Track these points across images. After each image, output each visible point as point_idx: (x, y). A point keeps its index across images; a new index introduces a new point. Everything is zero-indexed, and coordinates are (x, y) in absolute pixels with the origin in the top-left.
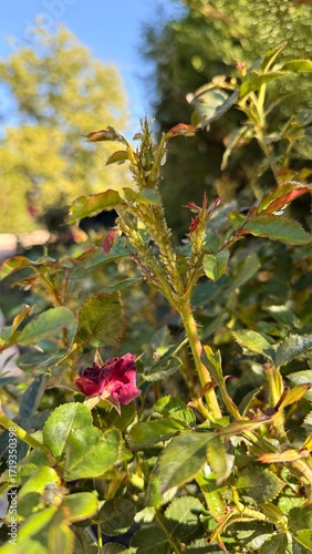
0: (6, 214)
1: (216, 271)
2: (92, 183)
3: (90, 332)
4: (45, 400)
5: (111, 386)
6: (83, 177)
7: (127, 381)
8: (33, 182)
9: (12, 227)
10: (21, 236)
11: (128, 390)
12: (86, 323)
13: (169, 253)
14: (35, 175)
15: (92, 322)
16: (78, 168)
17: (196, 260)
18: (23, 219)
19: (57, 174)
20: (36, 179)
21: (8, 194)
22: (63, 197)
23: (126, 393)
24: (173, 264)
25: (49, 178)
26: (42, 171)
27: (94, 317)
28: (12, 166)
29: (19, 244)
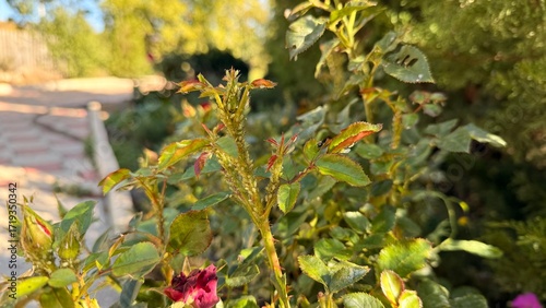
0: (125, 57)
1: (287, 204)
2: (211, 29)
3: (180, 243)
4: (143, 291)
5: (195, 293)
6: (202, 22)
7: (208, 290)
8: (152, 25)
9: (130, 70)
10: (138, 81)
11: (208, 298)
12: (177, 235)
13: (250, 181)
14: (154, 19)
15: (182, 234)
16: (197, 13)
17: (274, 188)
18: (142, 62)
19: (177, 18)
20: (156, 23)
21: (127, 36)
22: (182, 42)
23: (206, 301)
24: (254, 190)
25: (169, 23)
26: (162, 14)
27: (183, 231)
28: (132, 8)
29: (136, 90)
